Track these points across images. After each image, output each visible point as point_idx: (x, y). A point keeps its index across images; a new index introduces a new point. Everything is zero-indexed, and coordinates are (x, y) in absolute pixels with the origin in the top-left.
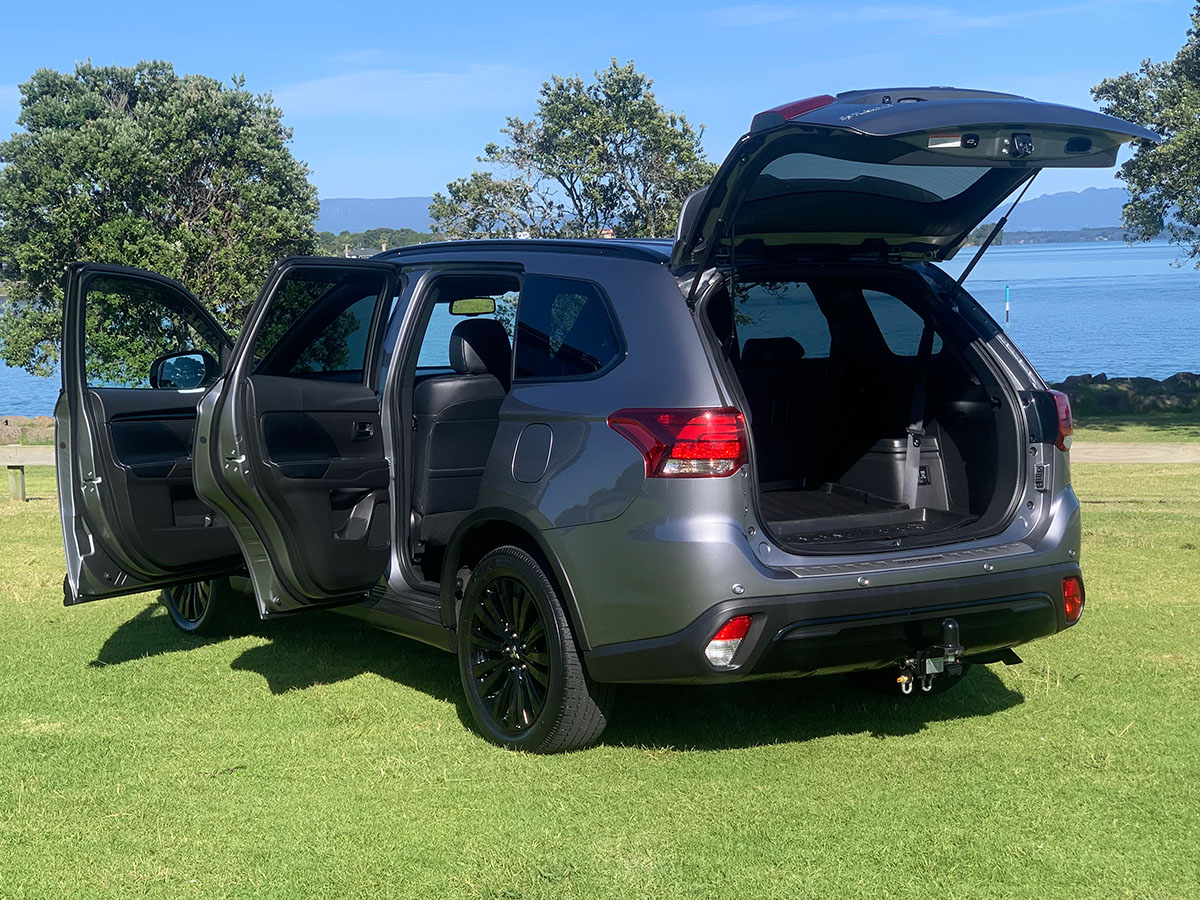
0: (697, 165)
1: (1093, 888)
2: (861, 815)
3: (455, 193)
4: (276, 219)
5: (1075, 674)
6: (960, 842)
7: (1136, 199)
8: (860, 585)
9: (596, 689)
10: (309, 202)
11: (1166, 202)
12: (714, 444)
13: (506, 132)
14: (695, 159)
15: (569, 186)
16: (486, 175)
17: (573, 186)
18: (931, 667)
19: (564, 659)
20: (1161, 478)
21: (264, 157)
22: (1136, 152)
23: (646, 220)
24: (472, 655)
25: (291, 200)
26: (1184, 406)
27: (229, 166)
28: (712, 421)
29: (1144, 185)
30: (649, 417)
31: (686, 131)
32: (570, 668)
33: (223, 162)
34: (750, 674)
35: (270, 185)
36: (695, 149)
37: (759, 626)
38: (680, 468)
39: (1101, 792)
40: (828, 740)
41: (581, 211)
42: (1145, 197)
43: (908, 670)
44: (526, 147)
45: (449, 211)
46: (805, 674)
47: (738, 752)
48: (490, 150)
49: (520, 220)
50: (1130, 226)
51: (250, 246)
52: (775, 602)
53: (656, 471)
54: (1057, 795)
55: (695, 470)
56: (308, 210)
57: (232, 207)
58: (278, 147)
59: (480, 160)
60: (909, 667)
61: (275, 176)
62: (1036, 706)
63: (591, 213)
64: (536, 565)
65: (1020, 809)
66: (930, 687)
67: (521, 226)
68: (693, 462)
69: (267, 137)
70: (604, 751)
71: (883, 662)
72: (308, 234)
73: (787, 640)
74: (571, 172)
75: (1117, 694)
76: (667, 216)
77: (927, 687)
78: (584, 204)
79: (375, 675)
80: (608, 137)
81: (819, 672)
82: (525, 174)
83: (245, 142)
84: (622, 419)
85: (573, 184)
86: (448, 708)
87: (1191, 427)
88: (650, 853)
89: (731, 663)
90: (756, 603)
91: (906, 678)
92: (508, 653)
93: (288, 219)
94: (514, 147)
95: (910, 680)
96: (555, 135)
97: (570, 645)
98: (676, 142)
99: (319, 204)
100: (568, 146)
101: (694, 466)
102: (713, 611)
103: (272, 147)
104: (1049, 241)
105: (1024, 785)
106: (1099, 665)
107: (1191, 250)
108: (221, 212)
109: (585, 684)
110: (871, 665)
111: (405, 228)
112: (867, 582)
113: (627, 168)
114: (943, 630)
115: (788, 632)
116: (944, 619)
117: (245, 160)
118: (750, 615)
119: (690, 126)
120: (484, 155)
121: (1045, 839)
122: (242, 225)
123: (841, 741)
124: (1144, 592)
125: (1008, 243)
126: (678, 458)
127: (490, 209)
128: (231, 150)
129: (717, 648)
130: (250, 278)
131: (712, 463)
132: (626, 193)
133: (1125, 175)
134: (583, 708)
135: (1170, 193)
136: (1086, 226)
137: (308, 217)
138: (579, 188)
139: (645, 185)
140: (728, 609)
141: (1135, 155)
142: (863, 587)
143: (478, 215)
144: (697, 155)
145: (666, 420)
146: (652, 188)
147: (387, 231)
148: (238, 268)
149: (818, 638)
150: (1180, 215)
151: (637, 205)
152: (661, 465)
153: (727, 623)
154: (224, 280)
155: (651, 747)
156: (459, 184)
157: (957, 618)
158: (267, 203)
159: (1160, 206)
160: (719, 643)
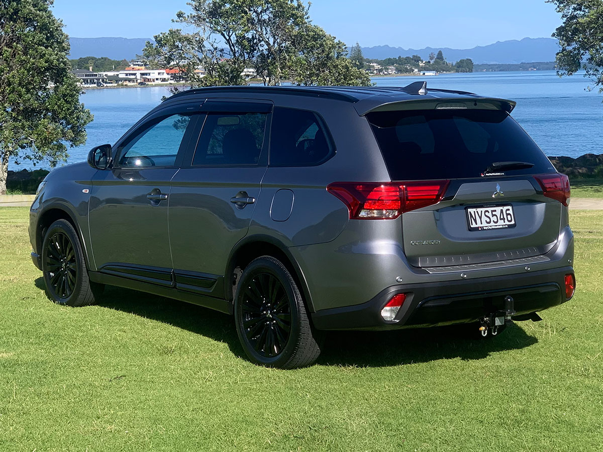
0: (306, 27)
1: (596, 434)
2: (466, 399)
3: (159, 42)
4: (44, 55)
5: (563, 327)
6: (523, 412)
7: (564, 50)
8: (462, 277)
9: (316, 334)
10: (64, 45)
11: (582, 52)
12: (387, 202)
13: (190, 4)
14: (305, 23)
15: (228, 38)
16: (177, 30)
17: (230, 38)
18: (498, 322)
19: (300, 318)
20: (580, 217)
21: (37, 16)
22: (565, 21)
23: (274, 58)
24: (243, 315)
25: (53, 43)
26: (589, 173)
27: (15, 21)
28: (385, 189)
29: (569, 41)
30: (351, 187)
31: (299, 6)
32: (303, 322)
33: (11, 19)
34: (404, 325)
35: (41, 33)
36: (306, 17)
37: (409, 300)
38: (368, 214)
39: (590, 387)
40: (439, 361)
41: (234, 53)
42: (570, 48)
43: (484, 324)
44: (202, 14)
45: (155, 53)
46: (432, 326)
47: (391, 368)
48: (180, 15)
49: (198, 58)
50: (561, 66)
51: (28, 71)
52: (418, 286)
53: (355, 216)
54: (566, 390)
55: (375, 215)
56: (63, 49)
57: (17, 47)
58: (45, 10)
59: (173, 21)
60: (486, 322)
61: (44, 28)
62: (545, 344)
63: (240, 55)
64: (283, 266)
65: (549, 396)
66: (496, 333)
67: (198, 62)
68: (375, 211)
69: (38, 3)
70: (318, 369)
71: (473, 319)
72: (63, 64)
73: (423, 307)
74: (228, 30)
75: (587, 338)
76: (287, 57)
77: (494, 333)
78: (236, 49)
79: (177, 328)
80: (252, 9)
81: (440, 324)
82: (202, 31)
83: (25, 7)
84: (335, 187)
85: (230, 37)
86: (223, 345)
87: (594, 187)
88: (363, 417)
89: (394, 319)
90: (409, 287)
91: (484, 328)
92: (265, 314)
93: (52, 54)
94: (194, 13)
95: (486, 329)
96: (220, 7)
97: (303, 310)
98: (294, 12)
99: (69, 45)
100: (227, 14)
101: (375, 213)
102: (385, 291)
103: (41, 10)
104: (500, 71)
105: (548, 384)
106: (576, 323)
107: (597, 81)
108: (10, 50)
109: (310, 331)
110: (466, 321)
111: (104, 57)
112: (465, 276)
113: (264, 28)
114: (505, 302)
115: (424, 303)
116: (505, 296)
117: (24, 18)
118: (405, 293)
119: (301, 2)
120: (176, 18)
121: (566, 411)
122: (23, 58)
123: (446, 362)
124: (591, 283)
125: (477, 71)
126: (367, 209)
127: (180, 51)
128: (16, 12)
129: (386, 311)
130: (28, 91)
131: (384, 212)
132: (263, 43)
133: (558, 35)
134: (309, 344)
135: (584, 46)
136: (524, 61)
137: (63, 53)
138: (234, 39)
139: (275, 38)
140: (393, 290)
141: (564, 23)
142: (464, 279)
143: (171, 55)
144: (306, 20)
145: (360, 188)
146: (278, 40)
147: (93, 58)
148: (20, 84)
149: (438, 306)
150: (591, 59)
151: (269, 50)
152: (358, 212)
153: (393, 298)
154: (12, 92)
155: (344, 365)
156: (161, 36)
157: (512, 296)
158: (39, 45)
159: (578, 54)
160: (387, 308)
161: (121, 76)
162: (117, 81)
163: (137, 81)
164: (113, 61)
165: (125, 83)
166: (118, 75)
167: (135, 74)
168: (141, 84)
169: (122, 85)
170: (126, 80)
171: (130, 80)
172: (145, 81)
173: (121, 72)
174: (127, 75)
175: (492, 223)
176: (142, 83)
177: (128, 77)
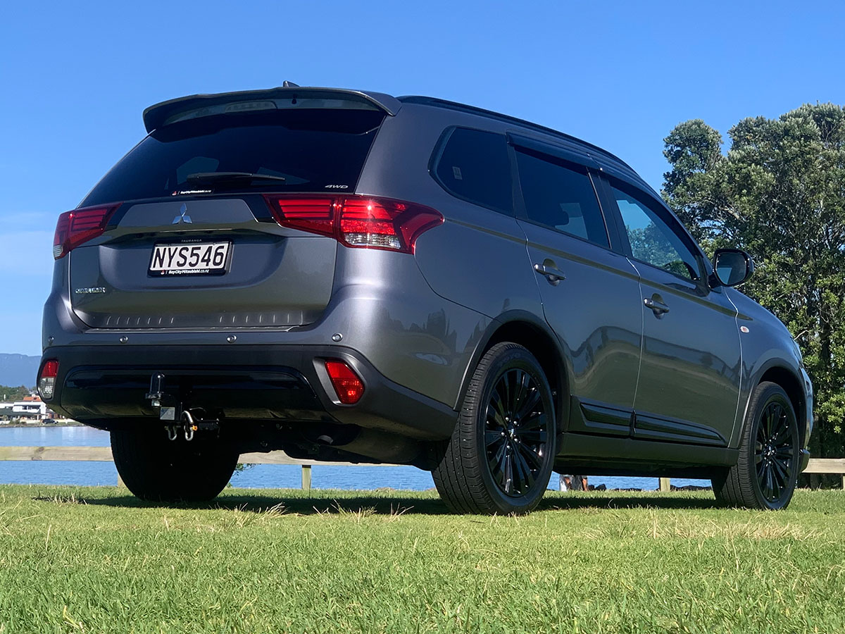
161: (16, 409)
162: (9, 417)
163: (40, 417)
164: (4, 389)
165: (22, 420)
166: (12, 408)
167: (37, 407)
168: (47, 421)
169: (18, 422)
170: (23, 415)
171: (29, 416)
172: (53, 417)
173: (16, 403)
174: (25, 407)
175: (187, 266)
176: (48, 419)
177: (28, 411)
